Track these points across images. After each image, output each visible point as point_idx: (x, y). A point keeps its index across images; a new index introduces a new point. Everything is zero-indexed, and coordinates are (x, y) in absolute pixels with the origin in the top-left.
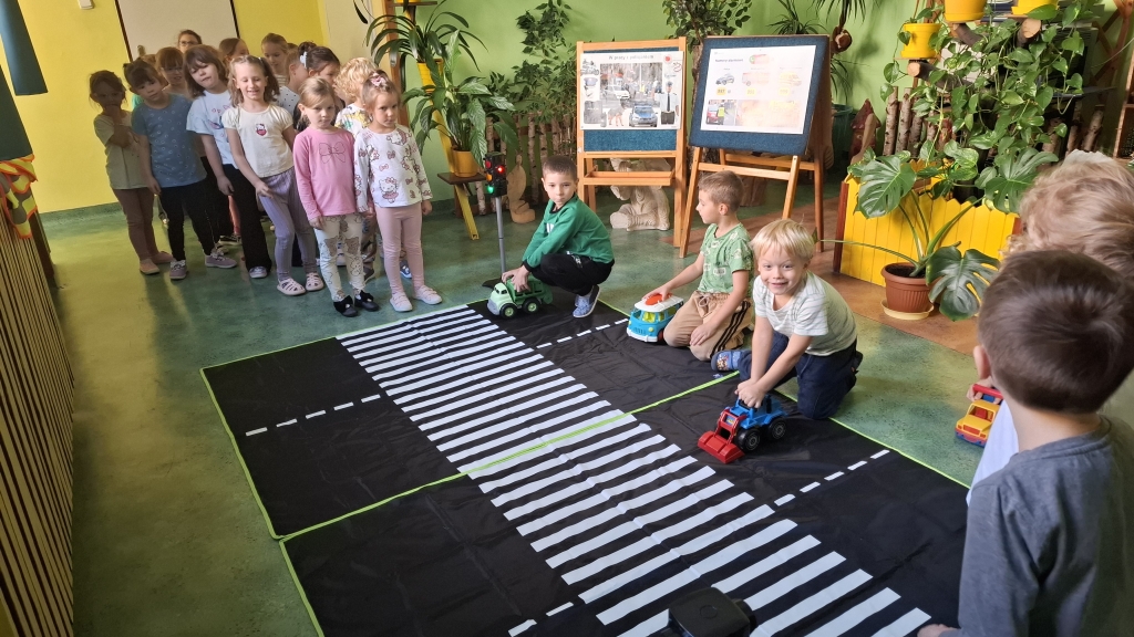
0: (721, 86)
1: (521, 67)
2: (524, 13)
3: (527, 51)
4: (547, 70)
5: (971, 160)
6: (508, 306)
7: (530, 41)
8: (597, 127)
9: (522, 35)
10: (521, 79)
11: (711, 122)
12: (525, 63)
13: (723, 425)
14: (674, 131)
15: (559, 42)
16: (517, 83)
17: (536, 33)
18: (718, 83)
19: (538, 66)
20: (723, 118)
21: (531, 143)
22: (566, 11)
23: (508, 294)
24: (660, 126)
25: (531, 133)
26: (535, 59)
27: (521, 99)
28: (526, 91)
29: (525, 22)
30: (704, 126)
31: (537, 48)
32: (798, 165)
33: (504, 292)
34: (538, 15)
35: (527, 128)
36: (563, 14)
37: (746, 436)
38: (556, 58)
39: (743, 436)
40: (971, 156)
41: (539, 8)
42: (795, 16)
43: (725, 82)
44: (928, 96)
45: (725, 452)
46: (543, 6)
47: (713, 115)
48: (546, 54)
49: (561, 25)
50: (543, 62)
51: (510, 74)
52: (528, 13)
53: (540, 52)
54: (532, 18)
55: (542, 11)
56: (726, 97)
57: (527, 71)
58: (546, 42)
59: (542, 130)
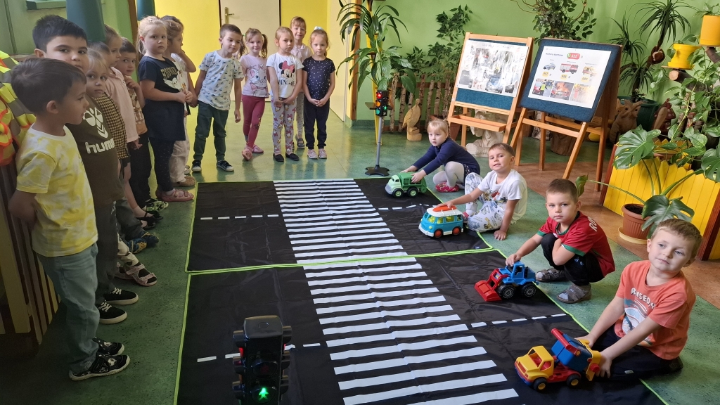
0: (546, 70)
1: (434, 45)
2: (441, 13)
3: (440, 36)
4: (450, 49)
5: (702, 142)
6: (398, 190)
7: (443, 30)
8: (466, 87)
9: (439, 26)
10: (432, 53)
11: (536, 92)
12: (437, 43)
13: (493, 279)
14: (512, 98)
15: (461, 33)
16: (429, 55)
17: (448, 26)
18: (545, 68)
19: (444, 46)
20: (543, 91)
21: (430, 93)
22: (469, 14)
23: (399, 183)
24: (504, 94)
25: (431, 87)
26: (444, 42)
27: (430, 65)
28: (434, 61)
29: (442, 18)
30: (531, 95)
31: (447, 35)
32: (585, 129)
33: (397, 181)
34: (450, 15)
35: (429, 84)
36: (467, 16)
37: (504, 289)
38: (458, 43)
39: (502, 287)
40: (702, 140)
41: (452, 10)
42: (627, 35)
43: (549, 68)
44: (680, 95)
45: (488, 294)
46: (455, 9)
47: (538, 89)
48: (452, 39)
49: (464, 22)
50: (449, 44)
51: (425, 48)
52: (444, 13)
53: (449, 38)
54: (446, 16)
55: (454, 13)
56: (548, 78)
57: (437, 49)
58: (453, 33)
59: (439, 86)
